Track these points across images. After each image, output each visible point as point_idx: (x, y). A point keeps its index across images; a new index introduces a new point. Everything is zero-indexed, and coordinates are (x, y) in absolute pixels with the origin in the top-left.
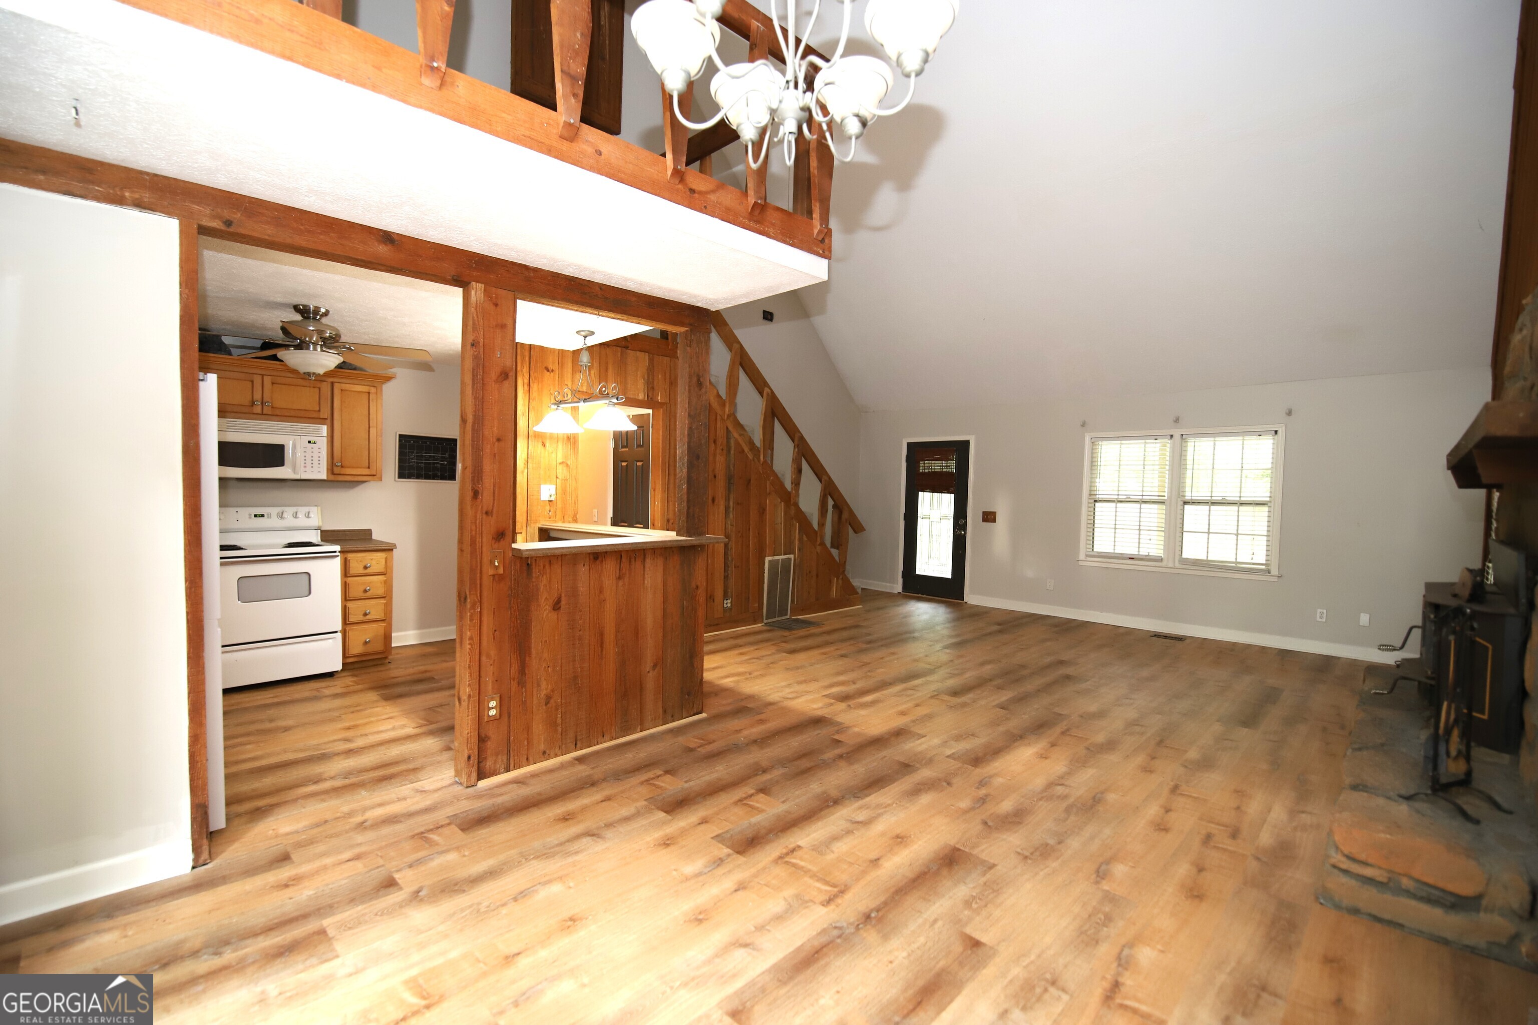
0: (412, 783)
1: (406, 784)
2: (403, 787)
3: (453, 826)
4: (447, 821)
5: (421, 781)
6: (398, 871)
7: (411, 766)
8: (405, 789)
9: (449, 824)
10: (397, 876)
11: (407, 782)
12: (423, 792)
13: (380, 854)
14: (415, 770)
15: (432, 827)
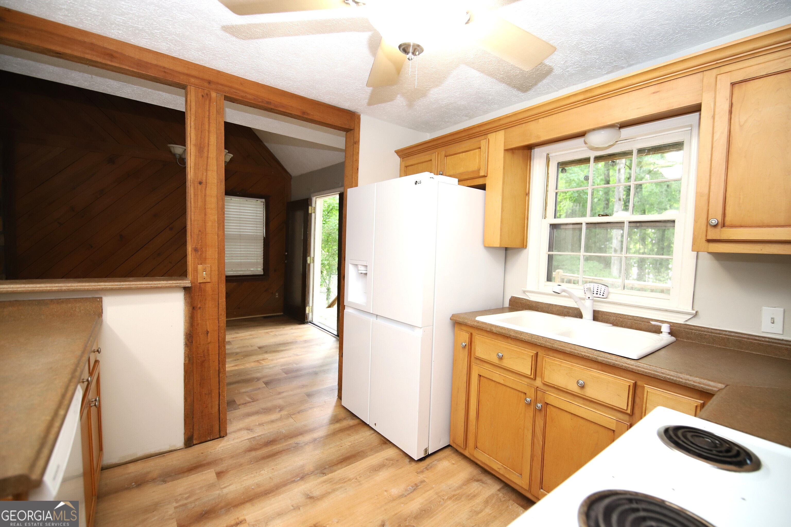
0: (254, 437)
1: (258, 436)
2: (260, 434)
3: (238, 404)
4: (240, 407)
5: (248, 439)
6: (264, 387)
7: (253, 454)
8: (259, 432)
9: (240, 405)
10: (264, 385)
11: (257, 438)
12: (248, 429)
13: (271, 394)
14: (251, 450)
15: (248, 404)
